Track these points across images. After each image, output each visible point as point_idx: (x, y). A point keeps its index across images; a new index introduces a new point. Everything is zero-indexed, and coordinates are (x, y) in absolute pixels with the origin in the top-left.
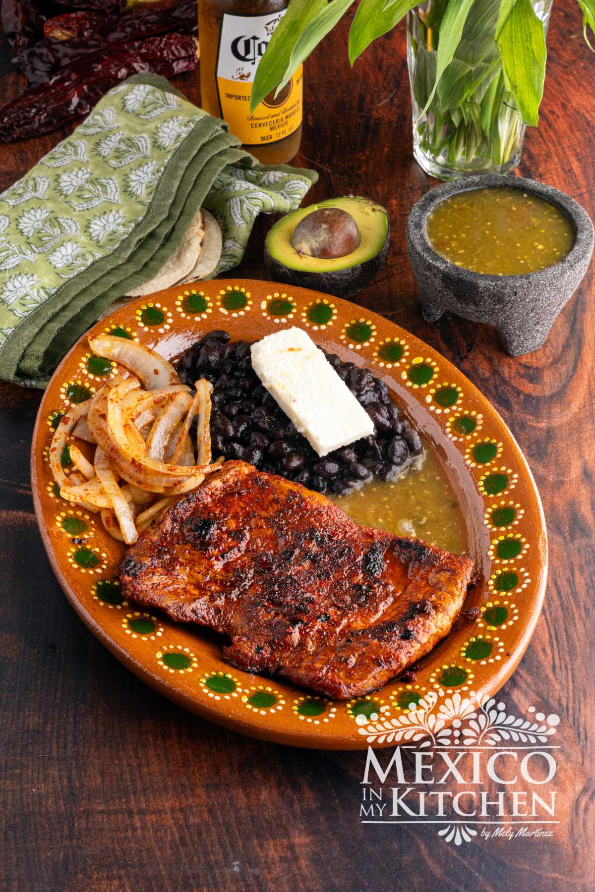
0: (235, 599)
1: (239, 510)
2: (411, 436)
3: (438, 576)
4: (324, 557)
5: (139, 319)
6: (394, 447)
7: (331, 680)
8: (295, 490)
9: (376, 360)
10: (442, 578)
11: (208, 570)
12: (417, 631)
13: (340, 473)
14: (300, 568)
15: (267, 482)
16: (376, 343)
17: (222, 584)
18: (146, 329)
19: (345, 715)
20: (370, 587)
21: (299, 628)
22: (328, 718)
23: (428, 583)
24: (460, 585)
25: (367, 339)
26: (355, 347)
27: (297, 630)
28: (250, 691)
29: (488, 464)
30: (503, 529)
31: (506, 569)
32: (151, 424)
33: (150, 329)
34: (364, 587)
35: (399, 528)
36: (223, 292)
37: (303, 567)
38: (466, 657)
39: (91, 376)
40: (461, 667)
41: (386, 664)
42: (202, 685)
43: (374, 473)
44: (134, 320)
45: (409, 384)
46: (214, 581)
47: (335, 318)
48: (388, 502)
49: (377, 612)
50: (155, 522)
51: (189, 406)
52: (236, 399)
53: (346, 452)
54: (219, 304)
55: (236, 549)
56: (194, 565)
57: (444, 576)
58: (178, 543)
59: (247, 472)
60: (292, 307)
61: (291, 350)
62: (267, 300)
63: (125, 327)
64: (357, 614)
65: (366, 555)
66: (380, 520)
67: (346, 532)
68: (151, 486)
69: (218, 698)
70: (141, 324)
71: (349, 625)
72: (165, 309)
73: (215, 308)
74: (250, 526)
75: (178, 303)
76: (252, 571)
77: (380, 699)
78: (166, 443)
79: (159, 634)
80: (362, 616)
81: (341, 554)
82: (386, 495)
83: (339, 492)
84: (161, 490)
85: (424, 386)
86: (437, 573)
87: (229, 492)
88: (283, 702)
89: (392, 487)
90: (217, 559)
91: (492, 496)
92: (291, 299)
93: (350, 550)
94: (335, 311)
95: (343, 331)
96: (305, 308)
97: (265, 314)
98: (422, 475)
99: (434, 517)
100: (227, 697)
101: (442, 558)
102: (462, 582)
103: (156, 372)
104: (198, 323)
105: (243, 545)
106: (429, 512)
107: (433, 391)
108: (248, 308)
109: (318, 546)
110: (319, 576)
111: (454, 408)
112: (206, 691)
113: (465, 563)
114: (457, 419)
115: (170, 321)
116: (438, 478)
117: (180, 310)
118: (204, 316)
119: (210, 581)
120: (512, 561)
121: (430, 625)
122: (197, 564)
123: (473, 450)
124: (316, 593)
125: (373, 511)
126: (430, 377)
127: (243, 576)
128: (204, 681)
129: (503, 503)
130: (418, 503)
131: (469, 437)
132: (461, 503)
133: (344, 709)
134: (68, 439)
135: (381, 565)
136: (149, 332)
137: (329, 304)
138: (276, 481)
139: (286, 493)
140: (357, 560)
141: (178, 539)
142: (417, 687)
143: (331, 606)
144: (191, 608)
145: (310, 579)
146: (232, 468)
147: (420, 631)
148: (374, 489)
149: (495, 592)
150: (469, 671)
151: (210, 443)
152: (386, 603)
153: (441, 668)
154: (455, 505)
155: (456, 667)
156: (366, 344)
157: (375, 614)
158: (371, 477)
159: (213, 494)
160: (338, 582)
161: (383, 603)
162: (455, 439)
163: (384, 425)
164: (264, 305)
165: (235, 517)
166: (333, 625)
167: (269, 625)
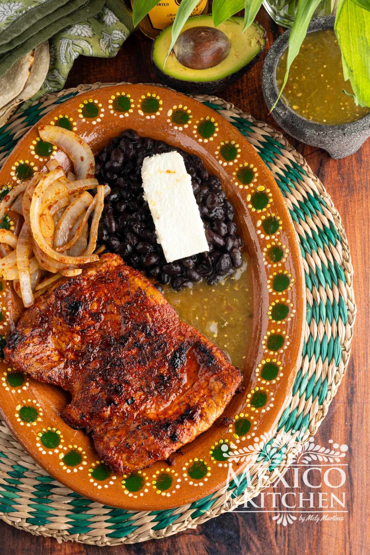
0: (81, 368)
1: (103, 295)
2: (235, 256)
3: (215, 383)
4: (147, 348)
5: (80, 111)
6: (220, 264)
7: (115, 461)
8: (143, 289)
9: (234, 178)
10: (217, 388)
11: (70, 341)
12: (182, 435)
13: (182, 272)
14: (130, 352)
15: (127, 277)
16: (237, 164)
17: (76, 355)
18: (84, 120)
19: (120, 484)
20: (169, 378)
21: (111, 408)
22: (108, 484)
23: (208, 385)
24: (224, 399)
25: (232, 159)
26: (223, 163)
27: (109, 409)
28: (68, 448)
29: (280, 294)
30: (272, 353)
31: (262, 388)
32: (66, 208)
33: (86, 120)
34: (166, 378)
35: (207, 327)
36: (143, 97)
37: (132, 352)
38: (212, 455)
39: (37, 157)
40: (206, 463)
41: (153, 457)
42: (38, 439)
43: (204, 277)
44: (77, 111)
45: (250, 206)
46: (71, 350)
47: (215, 135)
48: (206, 303)
49: (168, 401)
50: (46, 293)
51: (90, 204)
52: (127, 199)
53: (188, 261)
54: (139, 106)
55: (92, 328)
56: (62, 335)
57: (218, 385)
58: (55, 316)
59: (116, 264)
60: (189, 119)
61: (168, 172)
62: (173, 109)
63: (69, 118)
64: (154, 401)
65: (175, 352)
66: (197, 318)
67: (168, 328)
68: (49, 267)
69: (44, 453)
70: (81, 116)
71: (144, 411)
72: (100, 105)
73: (136, 110)
74: (106, 310)
75: (111, 101)
76: (98, 348)
77: (147, 476)
78: (71, 227)
79: (24, 388)
80: (157, 404)
81: (159, 348)
82: (207, 297)
83: (177, 288)
84: (54, 271)
85: (259, 211)
86: (216, 380)
87: (100, 279)
88: (85, 463)
89: (214, 291)
90: (78, 333)
91: (274, 321)
92: (189, 111)
93: (166, 345)
94: (217, 130)
95: (219, 148)
96: (198, 122)
97: (169, 121)
98: (237, 285)
99: (234, 323)
100: (51, 453)
101: (223, 369)
102: (227, 396)
103: (82, 159)
104: (121, 119)
105: (98, 325)
106: (231, 319)
107: (263, 217)
108: (158, 114)
109: (146, 337)
110: (139, 362)
111: (273, 237)
112: (38, 445)
113: (235, 379)
114: (273, 247)
115: (102, 115)
116: (247, 290)
117: (111, 107)
118: (127, 115)
119: (68, 350)
120: (268, 383)
121: (193, 430)
122: (64, 335)
123: (275, 277)
124: (134, 375)
125: (194, 309)
126: (265, 206)
127: (91, 350)
128: (40, 435)
129: (279, 330)
130: (228, 308)
131: (275, 266)
132: (255, 316)
133: (121, 478)
134: (8, 210)
135: (183, 361)
136: (85, 123)
137: (215, 122)
138: (133, 277)
139: (136, 289)
140: (168, 355)
141: (57, 312)
142: (173, 471)
143: (139, 390)
144: (47, 375)
145: (133, 363)
146: (105, 261)
147: (185, 435)
148: (201, 290)
149: (249, 405)
150: (209, 469)
151: (96, 237)
152: (176, 395)
153: (193, 460)
154: (251, 316)
155: (203, 462)
156: (231, 164)
157: (166, 403)
158: (201, 280)
159: (88, 279)
160: (151, 370)
161: (174, 394)
162: (266, 263)
163: (219, 244)
164: (170, 113)
165: (99, 301)
166: (134, 409)
167: (93, 398)
